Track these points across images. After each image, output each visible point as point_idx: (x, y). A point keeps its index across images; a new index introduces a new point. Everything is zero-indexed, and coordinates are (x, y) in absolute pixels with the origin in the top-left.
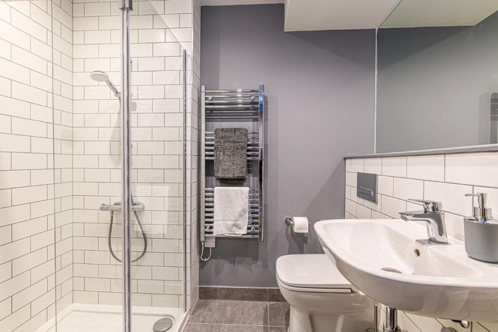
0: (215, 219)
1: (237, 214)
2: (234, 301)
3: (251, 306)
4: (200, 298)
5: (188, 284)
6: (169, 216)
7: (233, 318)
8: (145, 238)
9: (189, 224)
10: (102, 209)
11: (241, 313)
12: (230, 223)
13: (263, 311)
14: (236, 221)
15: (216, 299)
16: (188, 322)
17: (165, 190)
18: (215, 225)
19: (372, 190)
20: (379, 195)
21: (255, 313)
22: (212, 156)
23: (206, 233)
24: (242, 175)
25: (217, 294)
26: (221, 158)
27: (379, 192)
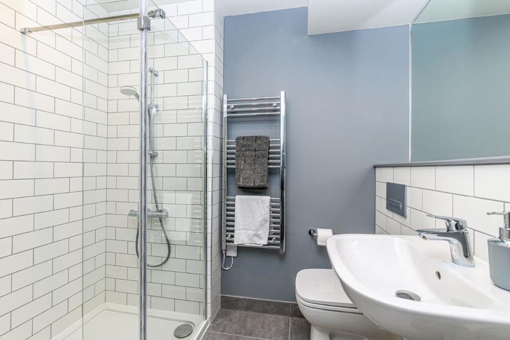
0: (236, 228)
1: (258, 224)
2: (255, 313)
3: (272, 320)
4: (222, 307)
5: (209, 292)
6: (193, 224)
7: (253, 330)
8: (169, 244)
9: (210, 232)
10: (130, 215)
11: (261, 326)
12: (251, 232)
13: (284, 326)
14: (258, 230)
15: (237, 309)
16: (208, 330)
17: (188, 198)
18: (236, 234)
19: (400, 203)
20: (407, 208)
21: (276, 328)
22: (233, 164)
23: (227, 241)
24: (262, 184)
25: (238, 304)
26: (242, 167)
27: (408, 205)
